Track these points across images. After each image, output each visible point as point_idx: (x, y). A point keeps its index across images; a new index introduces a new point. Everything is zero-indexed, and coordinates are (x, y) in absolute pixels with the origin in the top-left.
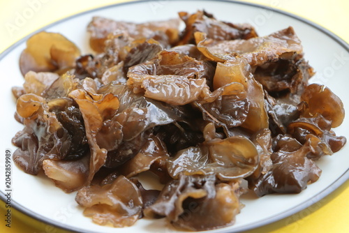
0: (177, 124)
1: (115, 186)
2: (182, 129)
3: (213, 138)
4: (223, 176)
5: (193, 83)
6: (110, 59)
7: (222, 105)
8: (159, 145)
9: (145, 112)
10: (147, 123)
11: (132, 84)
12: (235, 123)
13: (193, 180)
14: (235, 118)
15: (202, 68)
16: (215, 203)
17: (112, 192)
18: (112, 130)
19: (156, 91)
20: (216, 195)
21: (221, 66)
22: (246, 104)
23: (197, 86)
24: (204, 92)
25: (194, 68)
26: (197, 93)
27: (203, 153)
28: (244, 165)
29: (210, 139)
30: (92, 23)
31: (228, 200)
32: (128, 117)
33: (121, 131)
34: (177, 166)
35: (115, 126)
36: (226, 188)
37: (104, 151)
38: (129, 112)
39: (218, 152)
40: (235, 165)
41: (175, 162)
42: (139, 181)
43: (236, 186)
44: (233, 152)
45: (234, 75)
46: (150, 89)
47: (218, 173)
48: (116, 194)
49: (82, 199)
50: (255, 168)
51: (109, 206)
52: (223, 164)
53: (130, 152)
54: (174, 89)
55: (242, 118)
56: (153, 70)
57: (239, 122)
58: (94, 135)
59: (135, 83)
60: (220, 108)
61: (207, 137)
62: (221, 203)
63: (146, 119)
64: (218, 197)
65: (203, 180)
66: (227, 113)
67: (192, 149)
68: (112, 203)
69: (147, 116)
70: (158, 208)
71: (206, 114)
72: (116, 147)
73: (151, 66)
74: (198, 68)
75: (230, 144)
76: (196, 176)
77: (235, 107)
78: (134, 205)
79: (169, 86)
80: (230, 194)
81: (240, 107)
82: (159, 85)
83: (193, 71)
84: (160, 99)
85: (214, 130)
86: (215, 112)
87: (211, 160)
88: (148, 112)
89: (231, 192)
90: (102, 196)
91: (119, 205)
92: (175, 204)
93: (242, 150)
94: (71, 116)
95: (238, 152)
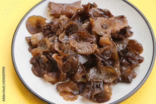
4: (105, 82)
11: (72, 47)
13: (96, 84)
14: (107, 56)
15: (95, 39)
17: (69, 87)
18: (67, 66)
19: (80, 51)
22: (111, 51)
24: (97, 50)
27: (97, 69)
28: (112, 76)
29: (100, 66)
33: (70, 66)
37: (65, 74)
40: (109, 75)
46: (78, 50)
47: (103, 80)
50: (116, 78)
51: (68, 92)
52: (104, 74)
53: (73, 72)
55: (109, 56)
56: (77, 38)
57: (108, 58)
64: (105, 90)
65: (99, 84)
66: (104, 55)
67: (94, 68)
69: (79, 61)
73: (76, 36)
77: (107, 53)
78: (76, 90)
79: (85, 49)
81: (109, 53)
82: (81, 48)
83: (92, 40)
85: (101, 62)
87: (100, 73)
91: (71, 91)
92: (91, 94)
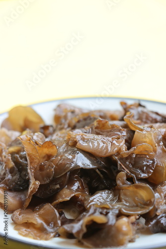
0: (97, 170)
1: (42, 210)
2: (102, 176)
3: (124, 183)
4: (124, 211)
5: (114, 142)
6: (62, 126)
7: (135, 161)
8: (82, 185)
9: (74, 157)
10: (73, 165)
11: (69, 139)
12: (143, 175)
13: (100, 210)
14: (143, 172)
15: (125, 133)
16: (114, 229)
17: (38, 214)
18: (47, 168)
19: (85, 144)
20: (115, 224)
21: (138, 133)
22: (154, 163)
23: (117, 144)
24: (121, 149)
25: (118, 133)
26: (116, 149)
27: (115, 195)
28: (143, 206)
29: (121, 184)
30: (59, 106)
31: (125, 228)
32: (60, 160)
33: (53, 169)
34: (92, 201)
35: (49, 165)
36: (125, 219)
37: (38, 183)
38: (61, 157)
39: (125, 195)
40: (137, 206)
41: (91, 199)
42: (63, 211)
43: (133, 219)
44: (137, 196)
45: (147, 140)
46: (81, 142)
47: (121, 209)
48: (41, 216)
49: (15, 216)
50: (151, 208)
51: (34, 224)
52: (128, 204)
53: (58, 186)
54: (99, 144)
55: (149, 172)
56: (89, 133)
57: (146, 175)
58: (33, 171)
59: (71, 137)
60: (133, 163)
61: (119, 182)
62: (119, 230)
63: (73, 162)
64: (117, 225)
65: (108, 211)
66: (138, 168)
67: (107, 191)
68: (37, 222)
69: (75, 160)
70: (68, 227)
71: (121, 165)
72: (48, 181)
73: (88, 130)
74: (121, 133)
75: (135, 190)
76: (103, 208)
77: (145, 163)
78: (54, 226)
79: (96, 142)
80: (127, 224)
81: (148, 164)
82: (88, 140)
83: (118, 134)
84: (87, 150)
85: (125, 178)
86: (128, 166)
87: (119, 200)
88: (76, 158)
89: (128, 222)
90: (30, 216)
91: (42, 224)
92: (82, 226)
93: (143, 194)
94: (21, 159)
95: (141, 196)
